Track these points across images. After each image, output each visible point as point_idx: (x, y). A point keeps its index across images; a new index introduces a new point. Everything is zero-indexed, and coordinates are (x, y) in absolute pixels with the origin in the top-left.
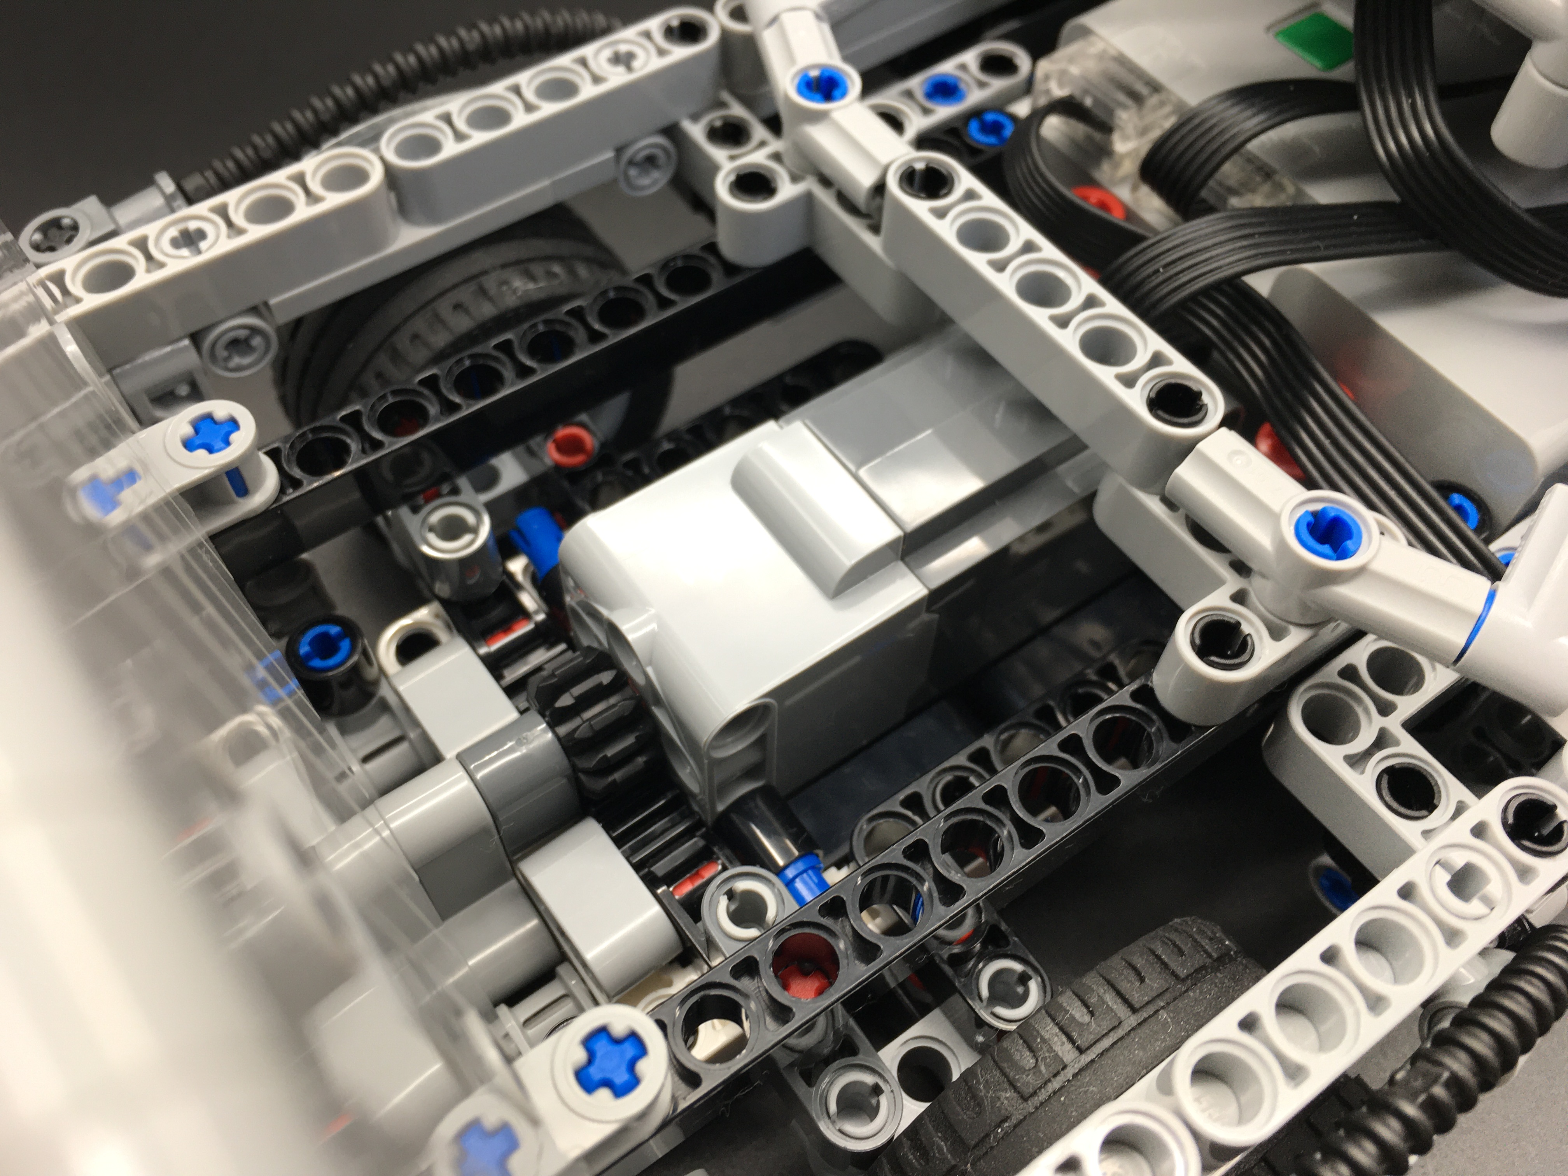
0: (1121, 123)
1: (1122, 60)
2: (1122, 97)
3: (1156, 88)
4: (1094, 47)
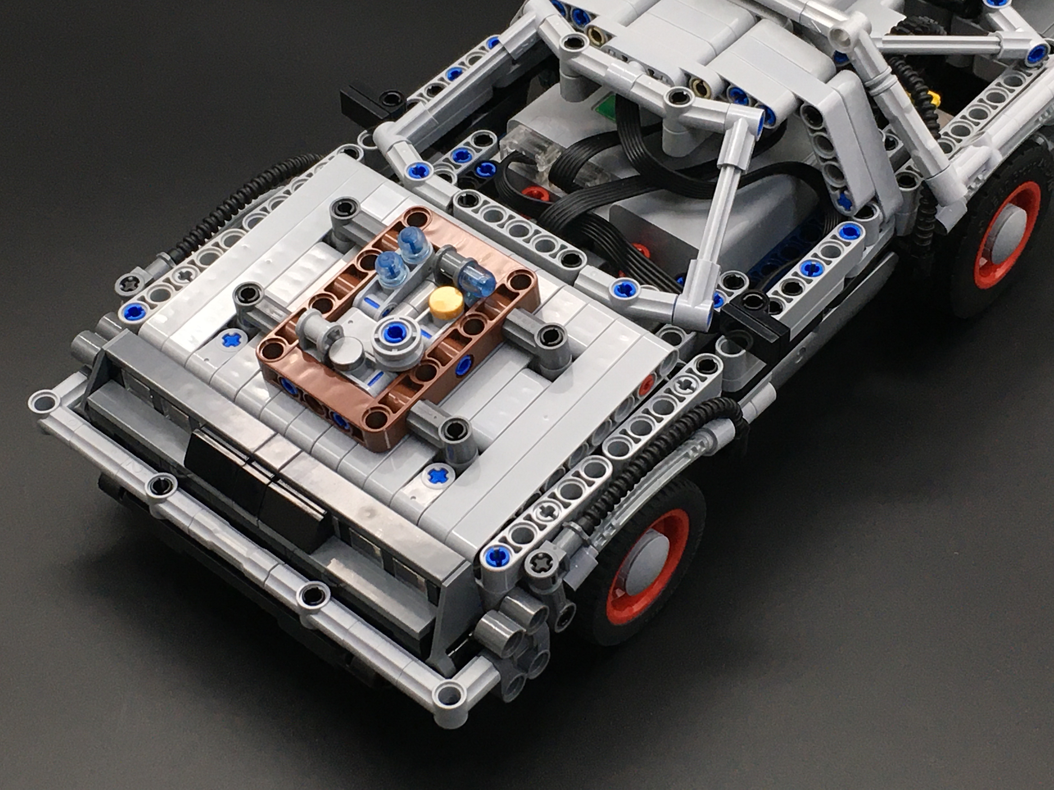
0: (539, 161)
1: (534, 133)
2: (537, 150)
3: (550, 143)
4: (522, 129)
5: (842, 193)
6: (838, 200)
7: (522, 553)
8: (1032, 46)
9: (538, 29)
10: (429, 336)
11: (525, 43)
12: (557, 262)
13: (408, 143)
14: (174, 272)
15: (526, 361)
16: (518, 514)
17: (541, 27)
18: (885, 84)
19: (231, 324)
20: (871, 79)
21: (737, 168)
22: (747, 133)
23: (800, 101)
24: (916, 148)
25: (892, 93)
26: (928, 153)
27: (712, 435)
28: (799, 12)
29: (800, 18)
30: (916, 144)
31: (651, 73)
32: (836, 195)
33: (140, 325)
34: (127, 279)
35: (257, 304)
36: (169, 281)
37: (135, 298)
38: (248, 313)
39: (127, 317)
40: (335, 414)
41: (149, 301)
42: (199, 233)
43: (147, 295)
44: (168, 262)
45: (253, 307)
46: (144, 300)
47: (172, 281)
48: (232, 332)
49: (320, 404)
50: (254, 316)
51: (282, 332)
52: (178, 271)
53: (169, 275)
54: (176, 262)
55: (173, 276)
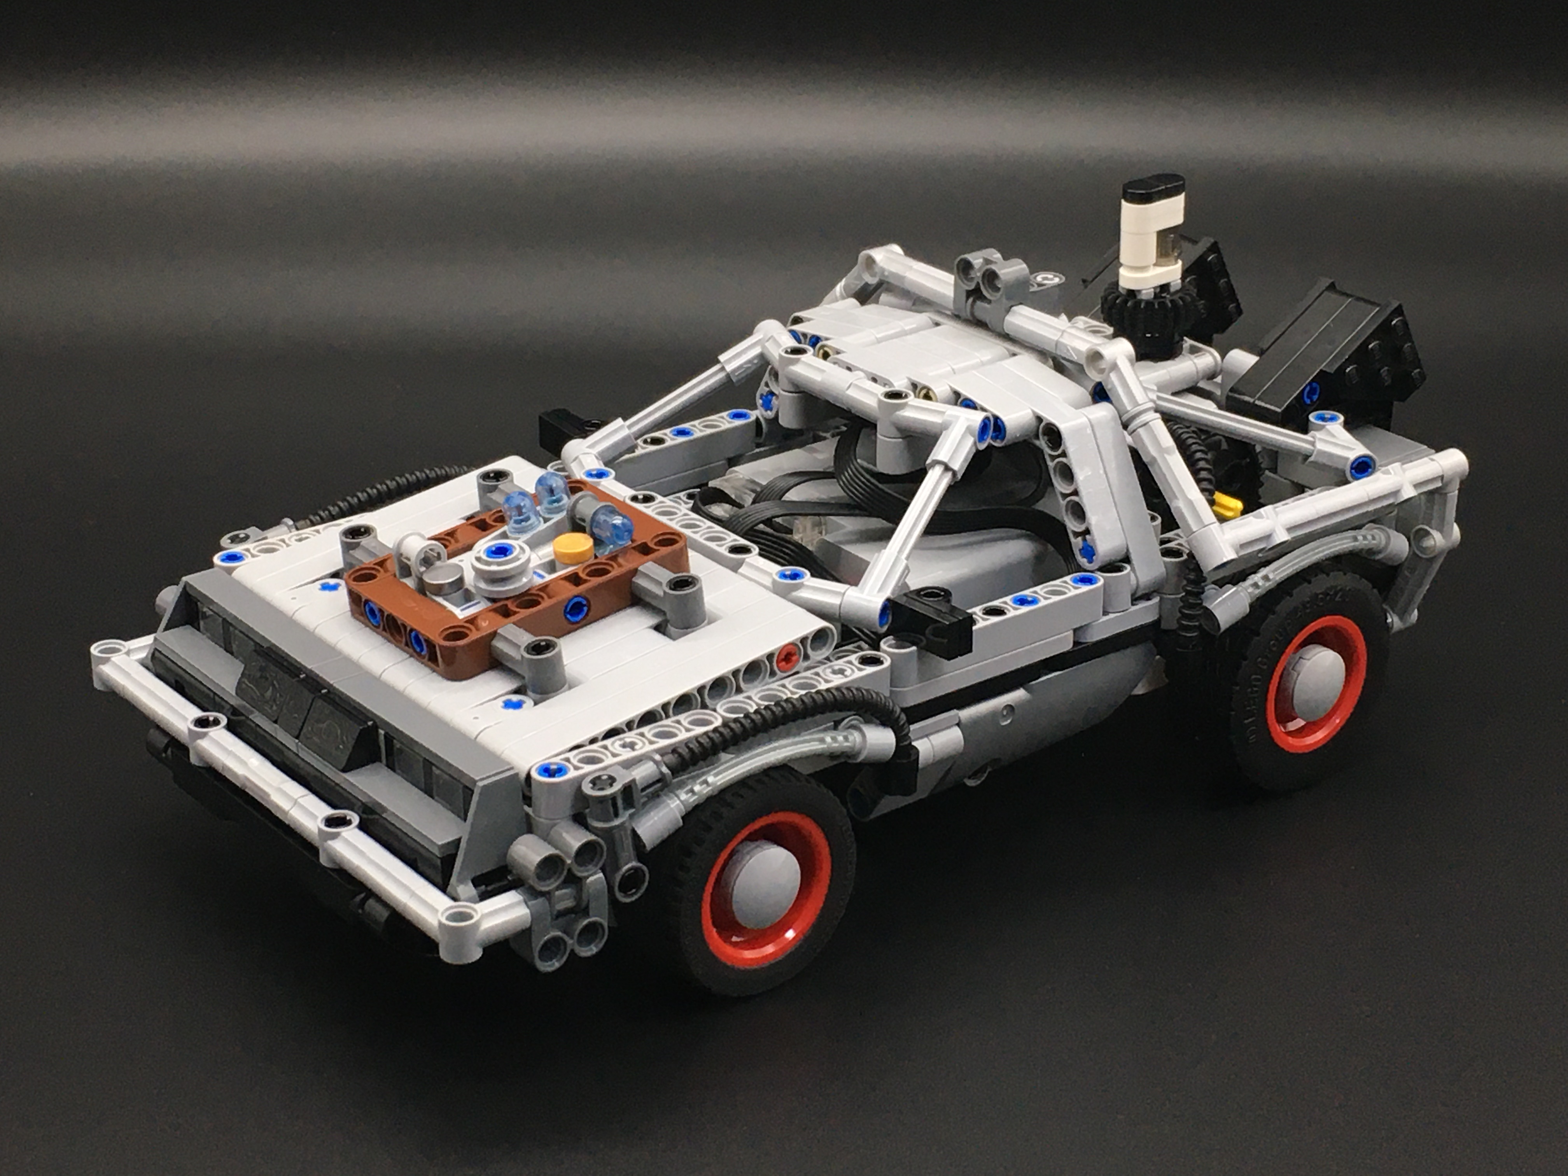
1: (751, 481)
4: (739, 477)
5: (1085, 540)
6: (1080, 550)
7: (581, 772)
8: (1352, 456)
9: (764, 347)
10: (542, 577)
11: (746, 363)
12: (723, 551)
13: (597, 458)
14: (291, 537)
15: (654, 621)
16: (593, 741)
17: (767, 344)
18: (1144, 418)
19: (336, 575)
20: (1128, 412)
21: (947, 468)
22: (965, 432)
23: (1039, 419)
24: (1176, 497)
25: (1150, 428)
26: (1190, 503)
27: (864, 735)
28: (1056, 338)
29: (1056, 345)
30: (1177, 494)
31: (874, 380)
32: (1077, 543)
33: (234, 569)
34: (237, 536)
35: (364, 541)
36: (283, 541)
37: (238, 549)
38: (351, 552)
39: (223, 560)
40: (413, 634)
41: (254, 552)
42: (334, 510)
43: (254, 548)
44: (289, 527)
45: (358, 544)
46: (248, 550)
47: (287, 541)
48: (333, 581)
49: (399, 622)
50: (357, 554)
51: (382, 563)
52: (297, 535)
53: (285, 537)
54: (297, 529)
55: (289, 539)
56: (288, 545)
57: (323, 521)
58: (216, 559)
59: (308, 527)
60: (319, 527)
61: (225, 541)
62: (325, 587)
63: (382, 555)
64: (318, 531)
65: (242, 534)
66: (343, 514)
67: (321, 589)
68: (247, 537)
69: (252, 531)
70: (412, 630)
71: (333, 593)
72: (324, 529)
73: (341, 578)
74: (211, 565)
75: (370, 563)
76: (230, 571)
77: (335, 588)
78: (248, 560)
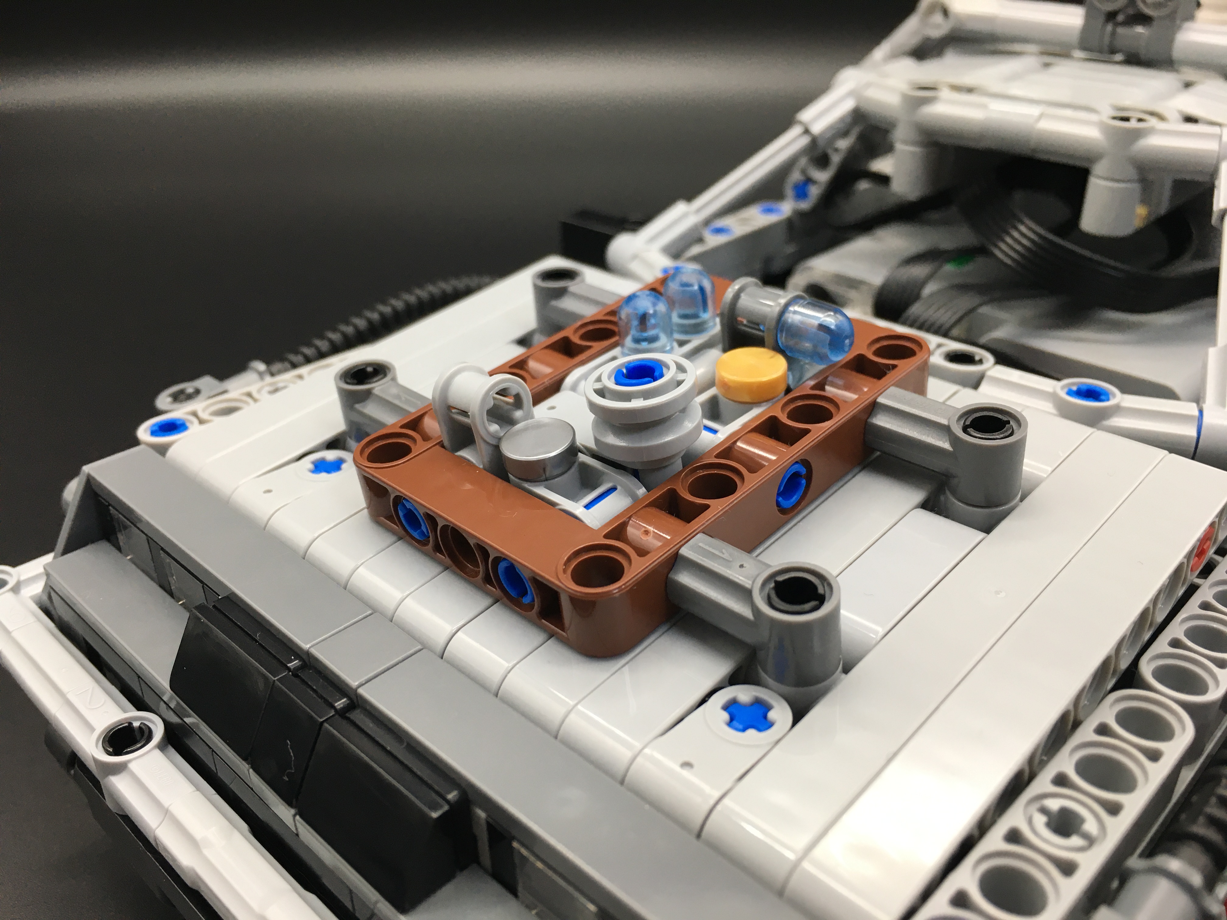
2: (845, 289)
3: (863, 283)
10: (715, 432)
14: (262, 388)
16: (984, 826)
19: (333, 444)
34: (182, 392)
35: (378, 387)
36: (249, 395)
37: (179, 412)
38: (358, 406)
39: (154, 433)
40: (502, 566)
41: (204, 415)
42: (323, 345)
43: (204, 410)
44: (261, 375)
45: (369, 393)
46: (195, 414)
47: (255, 394)
48: (331, 455)
49: (472, 542)
50: (371, 409)
51: (415, 424)
52: (271, 384)
53: (253, 389)
54: (272, 375)
55: (259, 391)
56: (255, 400)
57: (308, 360)
58: (143, 432)
59: (286, 370)
60: (304, 370)
61: (163, 400)
62: (320, 467)
63: (413, 410)
64: (300, 377)
65: (189, 387)
66: (336, 349)
67: (313, 472)
68: (197, 392)
69: (206, 382)
70: (498, 560)
71: (334, 476)
72: (310, 373)
73: (344, 448)
74: (135, 442)
75: (393, 425)
76: (162, 450)
77: (336, 466)
78: (194, 428)
